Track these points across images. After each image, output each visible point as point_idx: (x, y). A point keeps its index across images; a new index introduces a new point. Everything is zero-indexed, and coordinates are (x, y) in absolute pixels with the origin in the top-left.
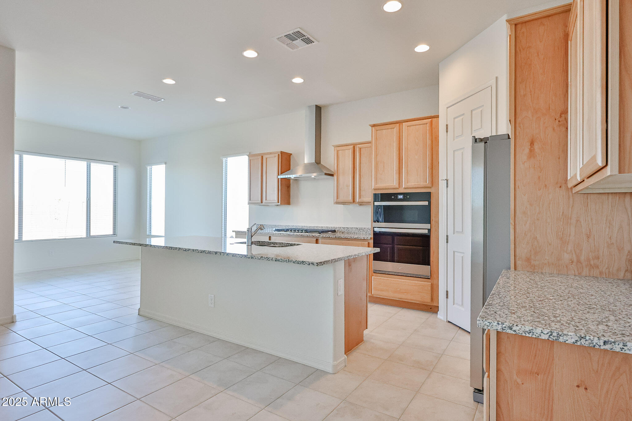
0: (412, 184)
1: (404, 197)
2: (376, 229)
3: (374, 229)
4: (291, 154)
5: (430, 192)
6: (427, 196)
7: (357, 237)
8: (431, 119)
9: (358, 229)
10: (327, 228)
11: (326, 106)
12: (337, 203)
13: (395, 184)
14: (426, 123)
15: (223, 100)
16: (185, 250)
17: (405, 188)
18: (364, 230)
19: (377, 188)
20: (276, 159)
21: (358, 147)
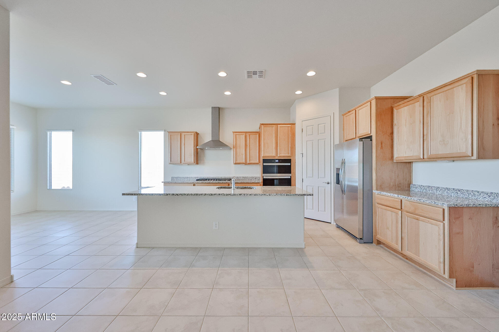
0: (282, 155)
1: (279, 161)
2: (264, 177)
3: (263, 177)
4: (199, 134)
5: (291, 159)
6: (289, 161)
7: (254, 182)
8: (291, 125)
11: (223, 109)
12: (235, 164)
13: (274, 154)
14: (289, 126)
15: (165, 94)
16: (212, 195)
17: (279, 157)
19: (264, 156)
20: (193, 136)
21: (248, 134)
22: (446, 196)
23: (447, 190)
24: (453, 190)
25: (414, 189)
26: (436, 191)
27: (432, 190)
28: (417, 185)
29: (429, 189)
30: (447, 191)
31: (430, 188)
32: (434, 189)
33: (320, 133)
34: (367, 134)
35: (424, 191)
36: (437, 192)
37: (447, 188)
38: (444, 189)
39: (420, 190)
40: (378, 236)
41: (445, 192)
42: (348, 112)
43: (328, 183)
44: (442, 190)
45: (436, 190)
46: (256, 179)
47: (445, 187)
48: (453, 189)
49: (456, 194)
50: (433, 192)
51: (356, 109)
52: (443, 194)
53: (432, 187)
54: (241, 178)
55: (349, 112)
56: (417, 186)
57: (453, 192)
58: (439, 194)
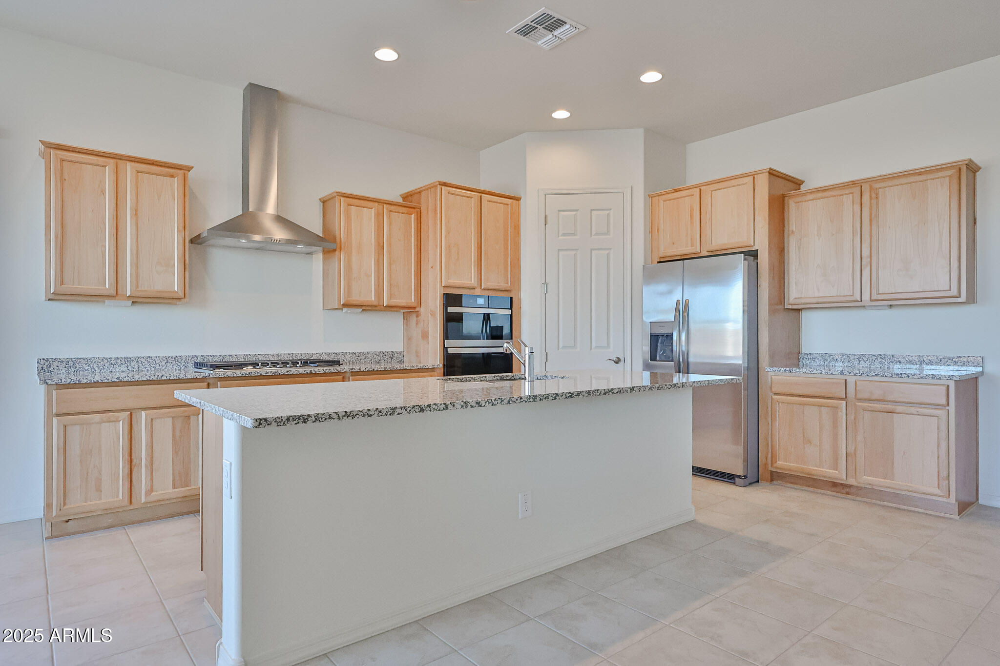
0: (492, 284)
2: (450, 351)
3: (446, 352)
5: (511, 296)
8: (508, 200)
9: (357, 354)
10: (292, 356)
13: (473, 281)
14: (507, 203)
17: (485, 288)
18: (368, 355)
20: (177, 183)
21: (387, 209)
22: (878, 369)
23: (881, 358)
24: (891, 358)
25: (808, 362)
26: (858, 362)
27: (849, 362)
28: (816, 353)
29: (843, 359)
30: (879, 359)
31: (845, 357)
32: (854, 359)
33: (596, 234)
34: (745, 244)
35: (831, 364)
36: (859, 364)
37: (881, 355)
38: (874, 358)
39: (822, 364)
40: (778, 462)
41: (877, 363)
42: (673, 191)
43: (617, 361)
44: (871, 359)
45: (859, 360)
46: (392, 358)
47: (877, 354)
48: (893, 355)
49: (898, 363)
50: (851, 364)
51: (701, 188)
52: (872, 366)
53: (850, 354)
54: (348, 357)
55: (676, 191)
56: (815, 355)
57: (893, 361)
58: (863, 367)
